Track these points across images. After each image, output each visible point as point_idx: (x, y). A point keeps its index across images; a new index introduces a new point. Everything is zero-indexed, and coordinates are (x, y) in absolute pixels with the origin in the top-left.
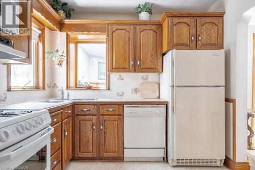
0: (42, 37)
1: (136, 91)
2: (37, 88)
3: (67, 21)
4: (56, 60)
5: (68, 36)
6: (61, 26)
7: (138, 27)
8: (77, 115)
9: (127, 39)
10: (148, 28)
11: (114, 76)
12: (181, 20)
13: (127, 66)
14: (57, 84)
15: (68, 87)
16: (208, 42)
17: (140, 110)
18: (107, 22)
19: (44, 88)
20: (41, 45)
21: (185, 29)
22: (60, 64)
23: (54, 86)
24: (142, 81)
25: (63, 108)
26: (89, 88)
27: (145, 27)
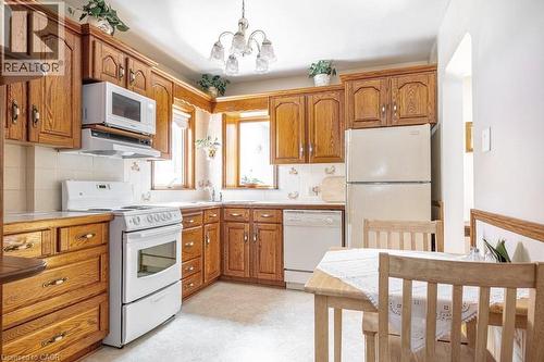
0: (191, 122)
1: (315, 190)
2: (186, 187)
3: (219, 99)
4: (207, 150)
5: (224, 116)
6: (212, 106)
7: (310, 98)
8: (227, 221)
9: (295, 116)
10: (326, 96)
11: (284, 169)
12: (366, 83)
13: (295, 155)
14: (212, 181)
15: (224, 186)
16: (410, 113)
17: (305, 217)
18: (268, 94)
19: (194, 187)
20: (190, 132)
21: (371, 96)
22: (212, 155)
23: (208, 184)
24: (325, 176)
25: (205, 210)
26: (252, 187)
27: (320, 96)
